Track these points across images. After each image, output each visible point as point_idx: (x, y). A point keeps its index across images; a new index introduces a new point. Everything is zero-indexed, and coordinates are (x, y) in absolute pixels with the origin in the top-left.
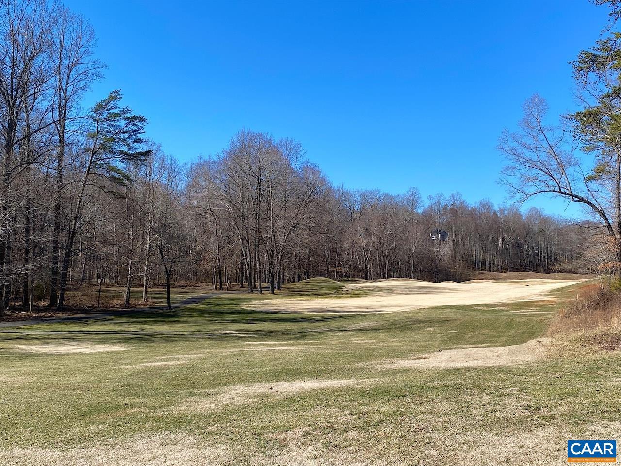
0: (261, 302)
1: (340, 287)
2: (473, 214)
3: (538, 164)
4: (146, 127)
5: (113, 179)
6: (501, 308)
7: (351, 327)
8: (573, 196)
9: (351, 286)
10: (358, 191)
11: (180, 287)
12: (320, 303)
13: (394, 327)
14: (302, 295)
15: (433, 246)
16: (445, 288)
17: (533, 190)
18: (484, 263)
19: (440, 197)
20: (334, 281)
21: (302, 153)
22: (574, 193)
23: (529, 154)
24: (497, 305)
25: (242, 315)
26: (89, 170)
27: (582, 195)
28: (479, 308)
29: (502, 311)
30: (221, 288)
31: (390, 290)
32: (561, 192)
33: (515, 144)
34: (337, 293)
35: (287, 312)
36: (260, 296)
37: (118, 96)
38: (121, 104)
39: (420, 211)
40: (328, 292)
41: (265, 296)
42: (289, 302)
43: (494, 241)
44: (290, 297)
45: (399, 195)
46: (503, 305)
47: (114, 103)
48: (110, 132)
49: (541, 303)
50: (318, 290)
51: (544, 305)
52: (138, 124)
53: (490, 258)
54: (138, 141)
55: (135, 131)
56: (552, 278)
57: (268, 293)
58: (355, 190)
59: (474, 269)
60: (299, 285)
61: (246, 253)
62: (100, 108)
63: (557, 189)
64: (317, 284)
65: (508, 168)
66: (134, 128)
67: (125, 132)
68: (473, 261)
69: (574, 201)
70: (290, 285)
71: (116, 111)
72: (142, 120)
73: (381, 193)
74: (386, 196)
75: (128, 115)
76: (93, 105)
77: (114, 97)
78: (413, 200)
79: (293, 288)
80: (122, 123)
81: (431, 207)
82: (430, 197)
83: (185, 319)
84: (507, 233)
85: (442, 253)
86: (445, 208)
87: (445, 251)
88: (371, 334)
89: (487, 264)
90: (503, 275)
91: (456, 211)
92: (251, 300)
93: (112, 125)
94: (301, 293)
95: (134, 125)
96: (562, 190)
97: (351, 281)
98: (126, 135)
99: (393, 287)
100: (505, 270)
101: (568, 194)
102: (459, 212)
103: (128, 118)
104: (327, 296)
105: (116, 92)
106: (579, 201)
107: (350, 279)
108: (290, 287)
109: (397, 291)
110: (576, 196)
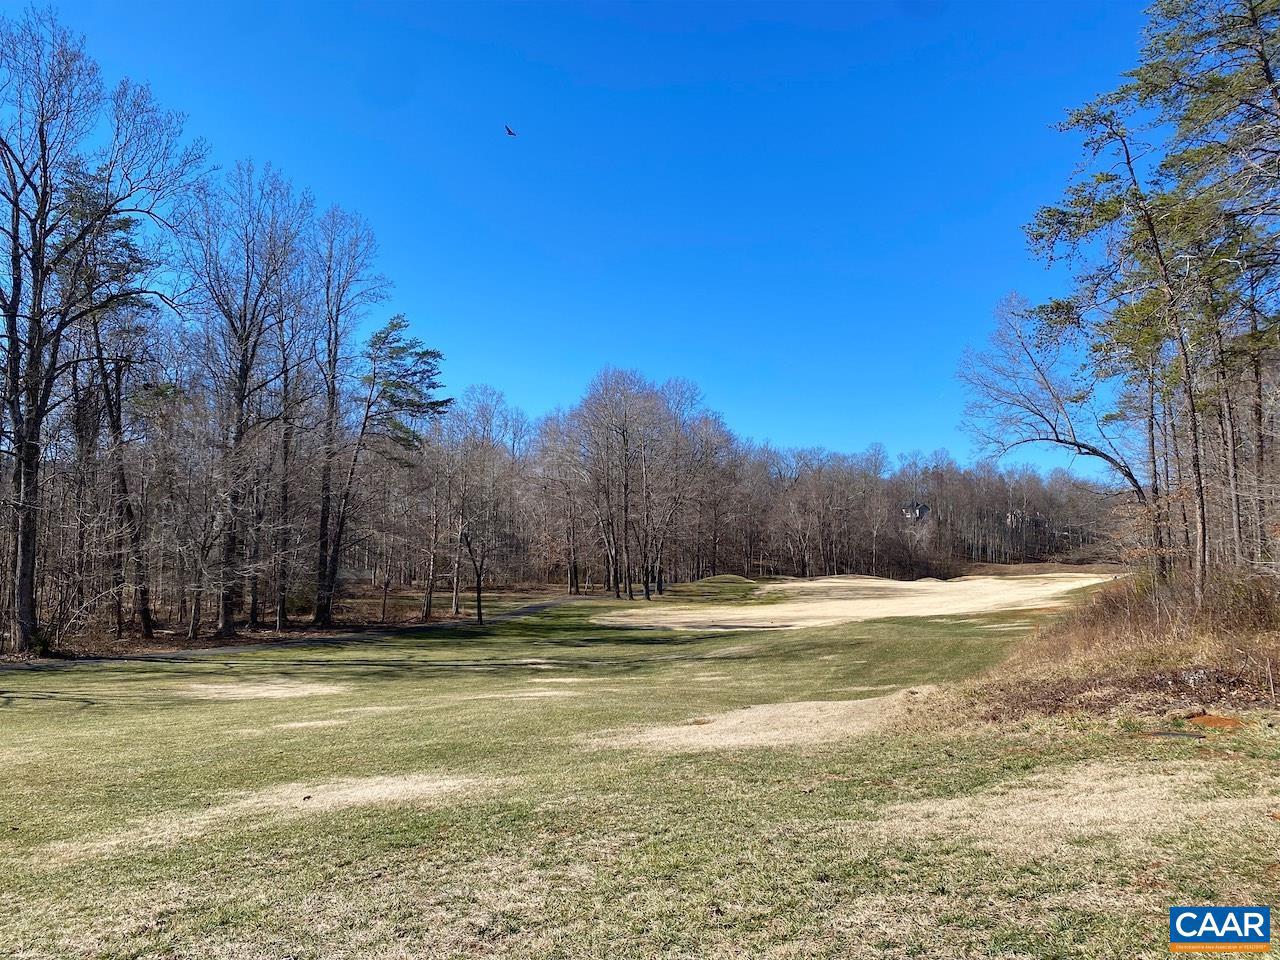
0: (621, 613)
1: (752, 589)
2: (967, 480)
3: (1021, 398)
4: (441, 365)
5: (397, 440)
6: (972, 621)
7: (712, 654)
8: (1079, 446)
9: (769, 587)
10: (790, 450)
11: (522, 590)
12: (709, 614)
13: (774, 654)
14: (692, 601)
15: (905, 527)
16: (909, 590)
17: (1014, 439)
18: (984, 550)
19: (917, 456)
20: (747, 581)
21: (698, 398)
22: (1079, 441)
23: (1006, 385)
24: (967, 616)
25: (582, 632)
26: (364, 429)
27: (1093, 444)
28: (940, 621)
29: (973, 625)
30: (578, 592)
31: (826, 593)
32: (1058, 441)
33: (983, 370)
34: (744, 598)
35: (650, 628)
36: (629, 603)
37: (403, 324)
38: (407, 335)
39: (886, 476)
40: (731, 596)
41: (636, 604)
42: (664, 613)
43: (1001, 519)
44: (670, 604)
45: (854, 455)
46: (978, 616)
47: (395, 333)
48: (393, 374)
49: (1035, 613)
50: (719, 593)
51: (1040, 616)
52: (430, 361)
53: (993, 542)
54: (433, 386)
55: (427, 371)
56: (1086, 572)
57: (640, 599)
58: (786, 448)
59: (970, 559)
60: (693, 586)
61: (609, 542)
62: (379, 341)
63: (1053, 436)
64: (719, 585)
65: (975, 405)
66: (426, 367)
67: (415, 374)
68: (969, 548)
69: (1080, 453)
70: (678, 587)
71: (401, 344)
72: (435, 355)
73: (826, 453)
74: (834, 456)
75: (418, 350)
76: (369, 337)
77: (396, 325)
78: (876, 461)
79: (682, 591)
80: (409, 361)
81: (903, 472)
82: (901, 456)
83: (494, 640)
84: (1019, 505)
85: (918, 537)
86: (925, 471)
87: (921, 534)
88: (734, 666)
89: (989, 552)
90: (1013, 567)
91: (940, 476)
92: (610, 609)
93: (395, 364)
94: (690, 598)
95: (425, 363)
96: (1061, 437)
97: (775, 579)
98: (417, 378)
99: (830, 588)
100: (1016, 560)
101: (1070, 443)
102: (946, 477)
103: (417, 354)
104: (728, 602)
105: (398, 317)
106: (1088, 453)
107: (773, 577)
108: (678, 589)
109: (835, 594)
110: (1084, 446)
